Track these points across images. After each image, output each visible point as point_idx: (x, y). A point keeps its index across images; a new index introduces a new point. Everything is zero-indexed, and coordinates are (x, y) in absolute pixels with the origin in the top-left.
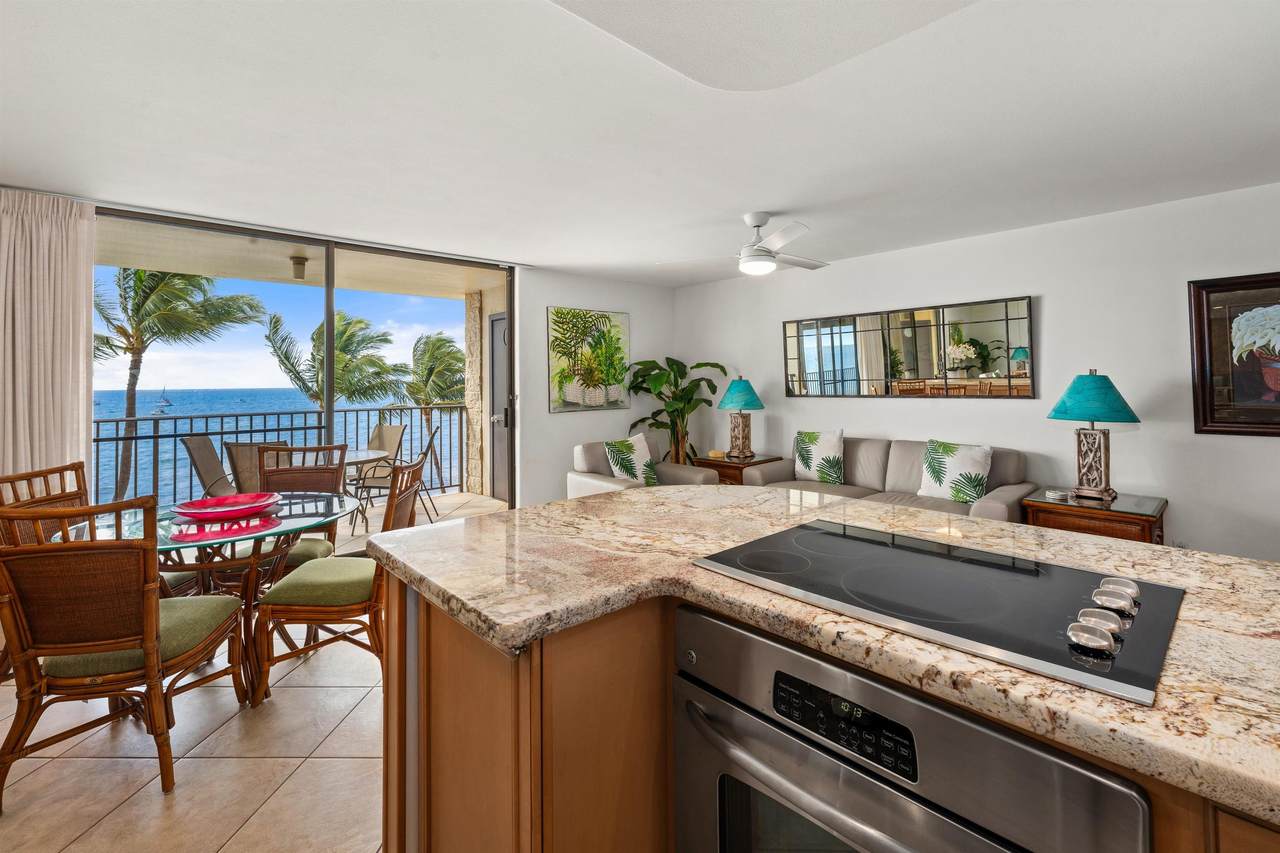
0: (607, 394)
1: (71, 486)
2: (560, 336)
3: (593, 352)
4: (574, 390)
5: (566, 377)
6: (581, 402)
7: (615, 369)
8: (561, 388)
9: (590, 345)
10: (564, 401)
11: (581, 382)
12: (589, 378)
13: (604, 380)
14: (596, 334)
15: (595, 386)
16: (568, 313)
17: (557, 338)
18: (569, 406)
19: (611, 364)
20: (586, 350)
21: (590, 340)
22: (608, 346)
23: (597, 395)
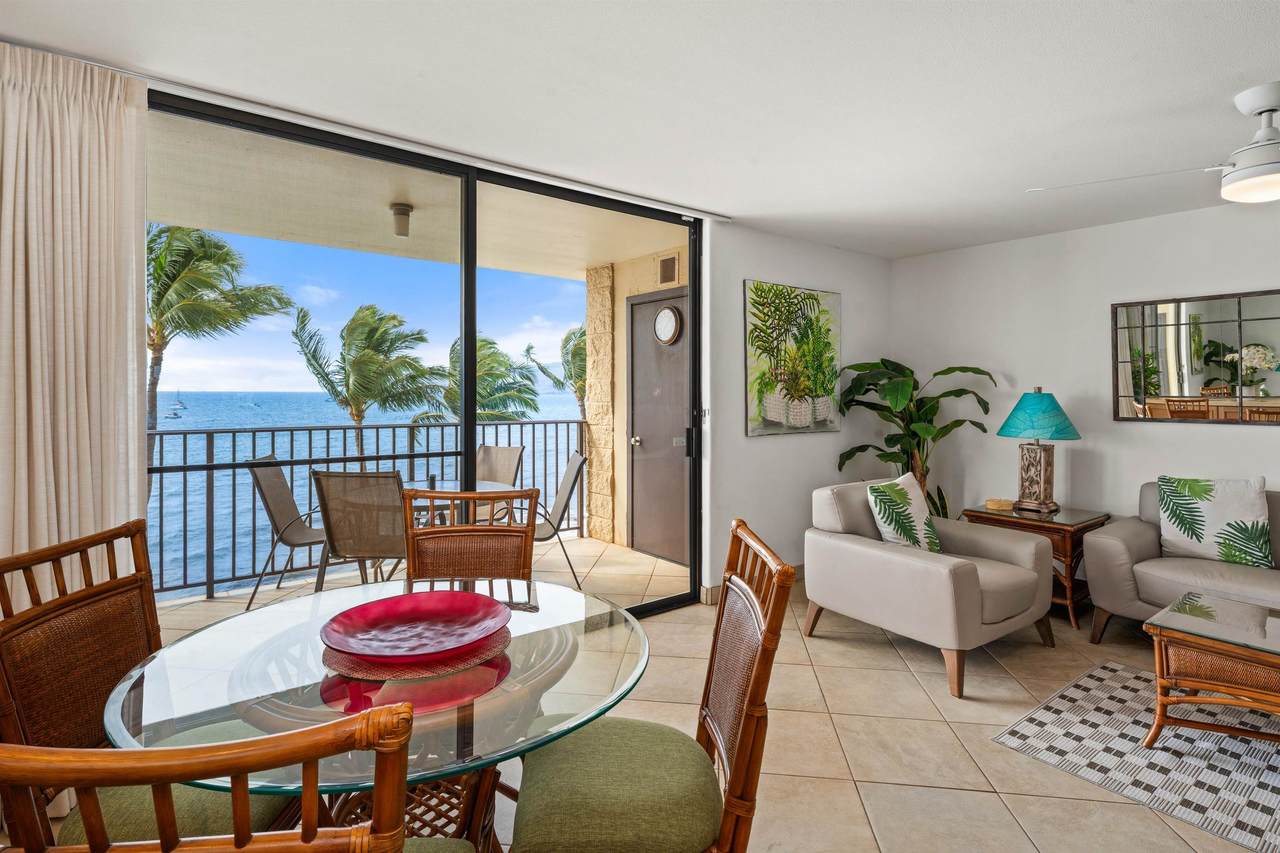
0: (814, 410)
1: (126, 568)
2: (759, 323)
3: (799, 349)
4: (776, 403)
5: (766, 384)
6: (784, 421)
7: (824, 373)
8: (760, 401)
9: (796, 339)
10: (764, 419)
11: (785, 391)
12: (795, 390)
13: (811, 391)
14: (803, 322)
15: (801, 398)
16: (770, 291)
17: (756, 327)
18: (770, 426)
19: (819, 368)
20: (790, 345)
21: (795, 330)
22: (817, 340)
23: (802, 412)
